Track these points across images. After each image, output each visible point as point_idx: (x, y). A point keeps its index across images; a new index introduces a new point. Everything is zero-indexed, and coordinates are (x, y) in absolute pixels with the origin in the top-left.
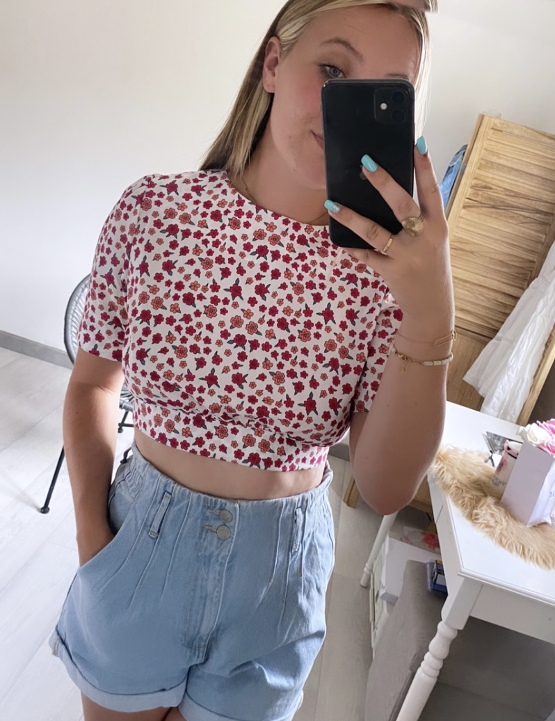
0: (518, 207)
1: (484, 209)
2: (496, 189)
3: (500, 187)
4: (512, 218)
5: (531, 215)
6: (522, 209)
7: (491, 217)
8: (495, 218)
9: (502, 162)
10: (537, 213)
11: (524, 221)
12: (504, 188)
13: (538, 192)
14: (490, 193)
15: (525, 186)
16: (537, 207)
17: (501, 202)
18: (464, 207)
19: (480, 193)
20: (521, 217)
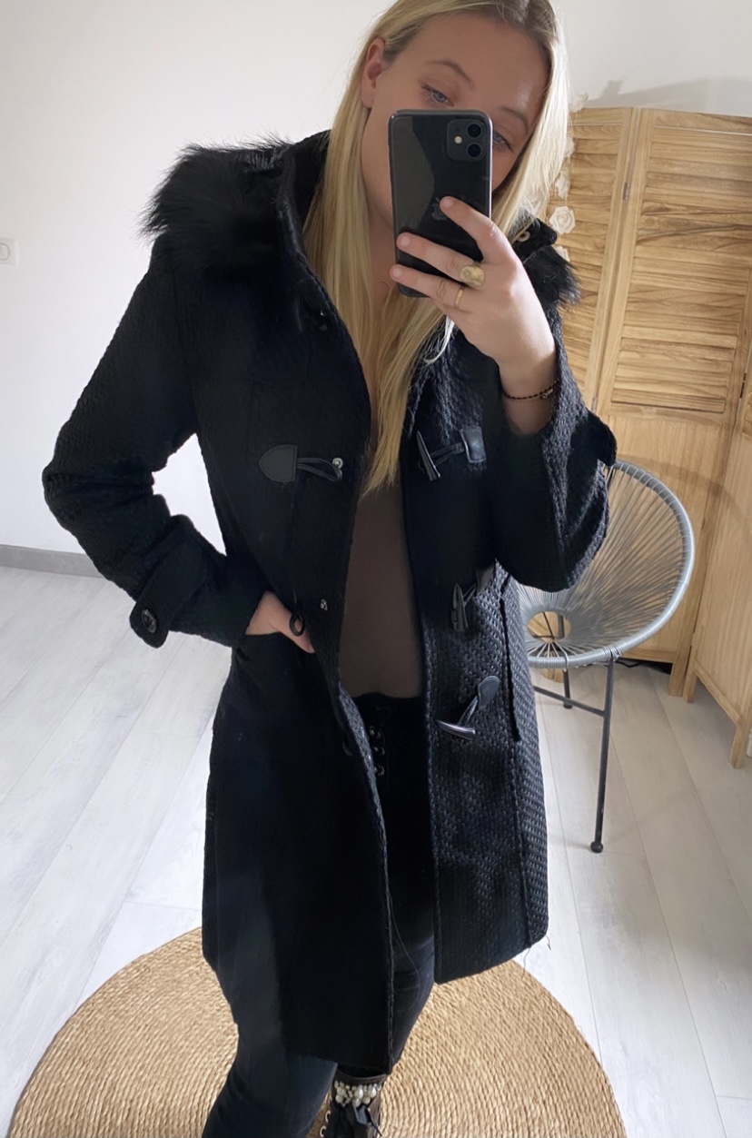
0: (708, 227)
1: (666, 239)
2: (676, 210)
3: (681, 205)
4: (704, 243)
5: (729, 234)
6: (715, 227)
7: (676, 248)
8: (681, 248)
9: (676, 170)
10: (735, 229)
11: (721, 244)
12: (688, 206)
13: (732, 201)
14: (670, 216)
15: (713, 197)
17: (685, 225)
18: (638, 243)
19: (655, 218)
20: (716, 240)
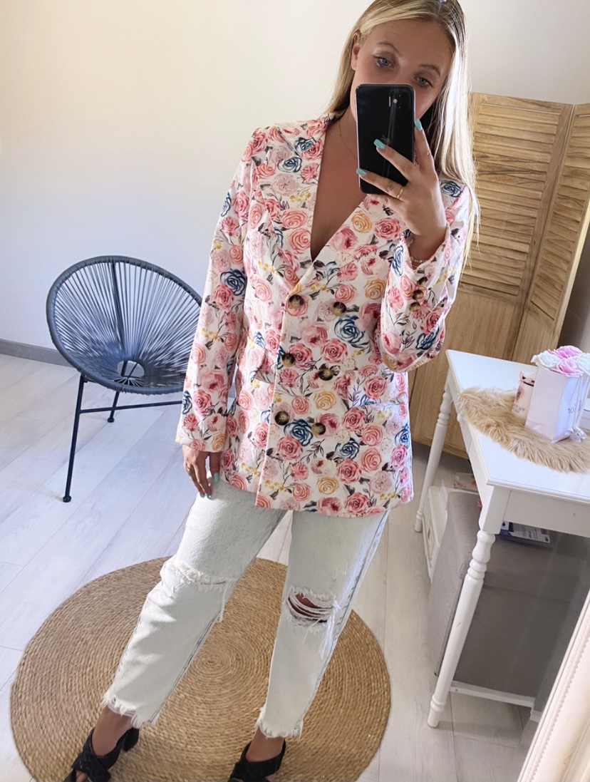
0: (514, 171)
2: (493, 157)
3: (495, 155)
4: (510, 180)
5: (527, 176)
6: (518, 171)
8: (495, 182)
9: (494, 132)
10: (531, 173)
12: (500, 155)
13: (531, 154)
14: (487, 161)
15: (516, 150)
16: (531, 168)
20: (518, 179)
